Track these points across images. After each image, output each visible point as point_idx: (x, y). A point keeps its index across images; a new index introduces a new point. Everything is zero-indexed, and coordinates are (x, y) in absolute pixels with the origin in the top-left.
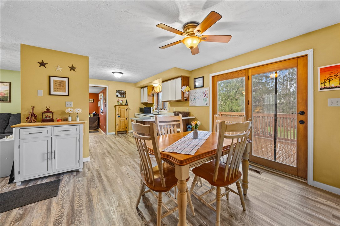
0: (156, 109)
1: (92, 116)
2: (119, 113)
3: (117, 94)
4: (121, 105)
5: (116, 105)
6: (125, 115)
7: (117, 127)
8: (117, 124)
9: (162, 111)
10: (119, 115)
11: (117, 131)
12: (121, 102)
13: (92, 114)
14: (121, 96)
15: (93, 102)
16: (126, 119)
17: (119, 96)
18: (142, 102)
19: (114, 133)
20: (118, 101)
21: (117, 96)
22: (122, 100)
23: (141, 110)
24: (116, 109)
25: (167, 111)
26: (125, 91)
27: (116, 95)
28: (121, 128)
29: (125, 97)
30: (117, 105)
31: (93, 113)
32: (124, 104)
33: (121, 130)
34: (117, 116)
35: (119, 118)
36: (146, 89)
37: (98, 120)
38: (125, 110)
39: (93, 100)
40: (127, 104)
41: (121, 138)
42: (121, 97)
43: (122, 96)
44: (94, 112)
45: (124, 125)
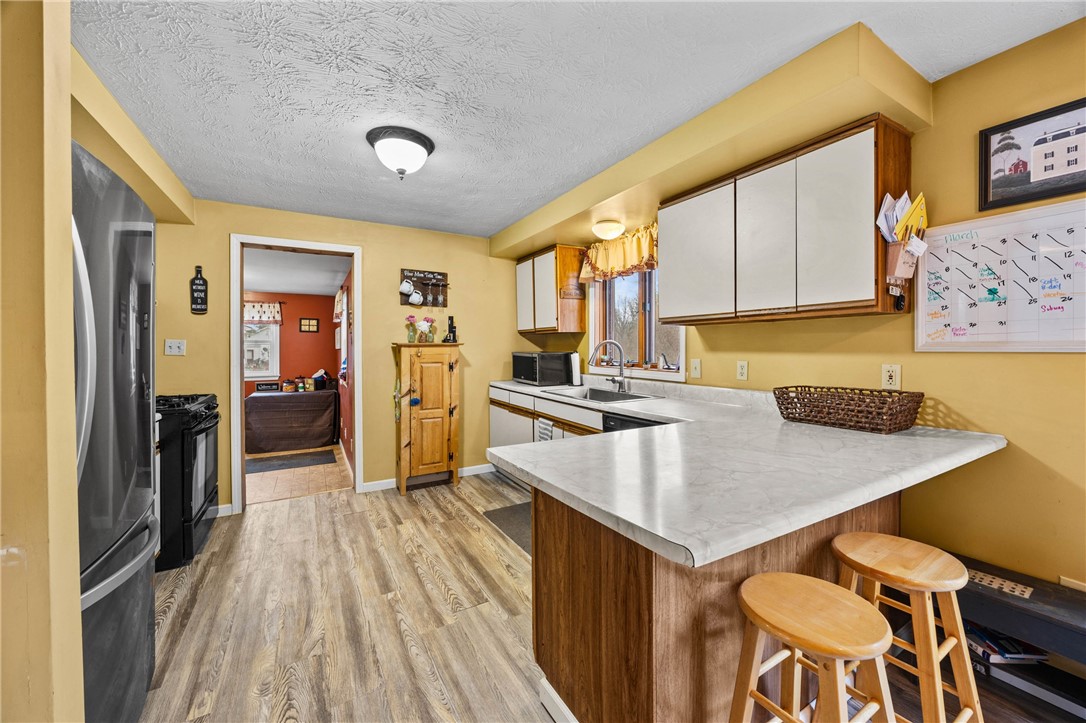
0: (599, 363)
1: (312, 388)
2: (417, 386)
3: (407, 287)
4: (424, 341)
5: (400, 342)
6: (447, 393)
7: (405, 454)
8: (405, 441)
9: (637, 372)
10: (416, 396)
11: (405, 473)
12: (423, 326)
13: (310, 381)
14: (425, 298)
15: (315, 329)
16: (451, 413)
17: (416, 298)
18: (522, 327)
19: (391, 483)
20: (411, 325)
21: (405, 298)
22: (427, 319)
23: (523, 369)
24: (398, 364)
25: (681, 376)
26: (445, 275)
27: (401, 294)
28: (427, 459)
29: (445, 305)
30: (406, 342)
31: (316, 376)
32: (438, 339)
33: (422, 470)
34: (405, 401)
35: (416, 408)
36: (547, 261)
37: (332, 408)
38: (446, 368)
39: (314, 322)
40: (451, 338)
41: (424, 520)
42: (424, 303)
43: (430, 298)
44: (321, 372)
45: (438, 442)
